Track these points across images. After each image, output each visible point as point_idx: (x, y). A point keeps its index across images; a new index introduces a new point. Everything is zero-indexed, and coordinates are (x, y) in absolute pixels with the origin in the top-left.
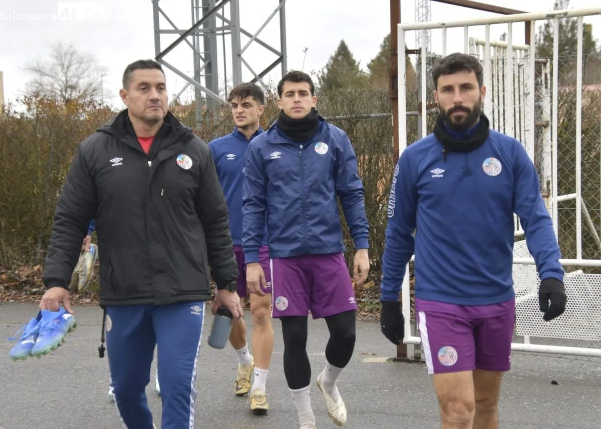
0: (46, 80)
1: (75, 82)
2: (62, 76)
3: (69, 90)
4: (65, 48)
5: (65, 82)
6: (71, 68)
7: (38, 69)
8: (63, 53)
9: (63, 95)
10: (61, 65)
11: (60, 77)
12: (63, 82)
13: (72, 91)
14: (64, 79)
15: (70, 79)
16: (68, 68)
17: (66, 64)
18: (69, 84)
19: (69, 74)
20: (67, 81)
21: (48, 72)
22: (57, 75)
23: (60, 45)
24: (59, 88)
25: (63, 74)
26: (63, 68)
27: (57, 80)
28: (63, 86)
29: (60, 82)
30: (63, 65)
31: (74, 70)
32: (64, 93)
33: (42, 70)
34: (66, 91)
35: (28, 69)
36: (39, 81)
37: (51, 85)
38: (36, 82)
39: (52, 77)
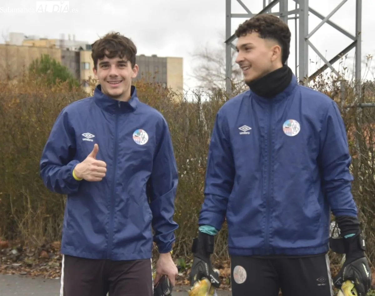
7: (206, 55)
21: (214, 57)
33: (209, 56)
35: (196, 55)
36: (206, 66)
37: (217, 70)
38: (204, 67)
39: (217, 62)
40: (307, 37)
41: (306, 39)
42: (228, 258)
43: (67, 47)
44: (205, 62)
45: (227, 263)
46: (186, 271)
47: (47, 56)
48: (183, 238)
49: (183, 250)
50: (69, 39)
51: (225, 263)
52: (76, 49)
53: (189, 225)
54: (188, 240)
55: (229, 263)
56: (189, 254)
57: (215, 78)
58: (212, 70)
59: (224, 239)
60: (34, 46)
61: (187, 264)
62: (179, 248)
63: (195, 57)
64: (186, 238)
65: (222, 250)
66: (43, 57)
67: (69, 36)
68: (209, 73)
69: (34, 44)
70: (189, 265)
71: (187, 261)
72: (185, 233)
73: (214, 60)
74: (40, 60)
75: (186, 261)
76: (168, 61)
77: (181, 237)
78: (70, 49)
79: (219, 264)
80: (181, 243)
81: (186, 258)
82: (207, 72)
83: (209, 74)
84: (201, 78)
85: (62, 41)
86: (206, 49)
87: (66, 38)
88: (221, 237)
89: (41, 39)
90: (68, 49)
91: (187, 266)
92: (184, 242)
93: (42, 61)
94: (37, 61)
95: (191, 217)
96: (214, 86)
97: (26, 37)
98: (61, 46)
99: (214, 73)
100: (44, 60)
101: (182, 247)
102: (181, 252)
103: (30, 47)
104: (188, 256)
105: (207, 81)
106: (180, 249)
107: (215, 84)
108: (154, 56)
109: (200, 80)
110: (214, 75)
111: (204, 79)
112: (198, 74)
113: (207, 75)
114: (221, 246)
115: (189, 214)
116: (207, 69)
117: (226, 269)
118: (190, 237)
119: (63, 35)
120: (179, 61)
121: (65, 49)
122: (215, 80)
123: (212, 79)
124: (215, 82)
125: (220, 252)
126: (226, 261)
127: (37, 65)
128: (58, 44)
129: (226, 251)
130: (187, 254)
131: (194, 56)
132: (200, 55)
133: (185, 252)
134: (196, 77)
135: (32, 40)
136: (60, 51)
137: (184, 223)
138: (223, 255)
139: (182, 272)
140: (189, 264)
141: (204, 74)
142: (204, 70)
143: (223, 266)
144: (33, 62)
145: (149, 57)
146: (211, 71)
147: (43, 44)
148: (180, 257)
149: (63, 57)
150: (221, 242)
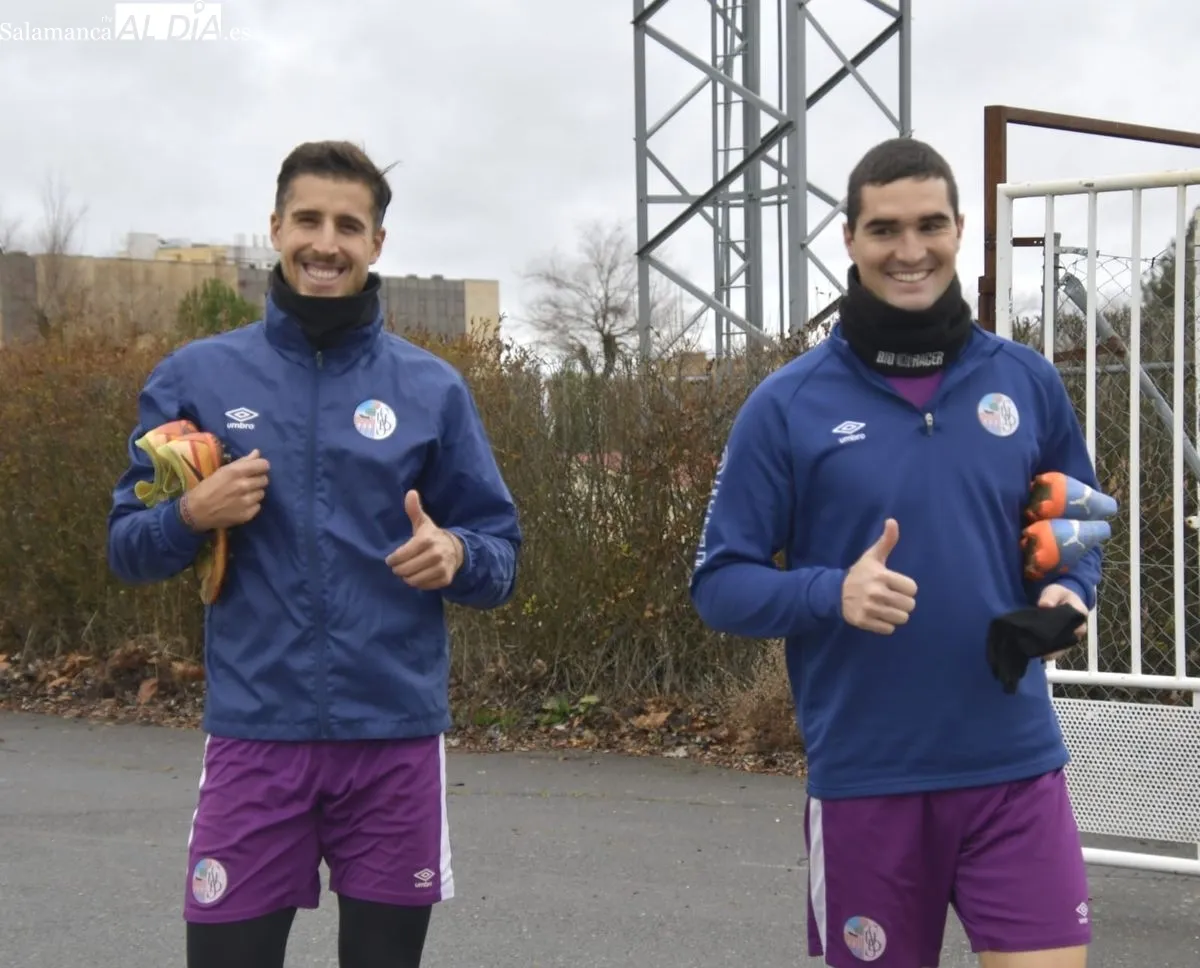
0: (568, 296)
1: (622, 301)
2: (598, 288)
3: (611, 317)
4: (608, 232)
5: (603, 301)
6: (615, 273)
7: (551, 274)
8: (603, 242)
9: (598, 325)
10: (596, 266)
11: (595, 291)
12: (600, 301)
13: (616, 318)
14: (601, 294)
15: (614, 294)
16: (610, 271)
17: (607, 263)
18: (612, 303)
19: (612, 285)
20: (607, 298)
21: (570, 280)
22: (588, 284)
23: (598, 228)
24: (592, 312)
25: (599, 284)
26: (600, 273)
27: (587, 296)
28: (598, 308)
29: (595, 301)
30: (602, 266)
31: (623, 276)
32: (600, 321)
33: (558, 276)
34: (605, 318)
35: (533, 275)
36: (553, 299)
37: (577, 307)
38: (549, 301)
39: (578, 289)
40: (805, 242)
41: (803, 246)
42: (655, 692)
43: (252, 262)
44: (548, 289)
45: (654, 703)
46: (572, 721)
47: (216, 283)
48: (563, 655)
49: (564, 679)
50: (255, 245)
51: (650, 703)
52: (269, 266)
53: (574, 629)
54: (573, 658)
55: (657, 702)
56: (575, 686)
57: (571, 324)
58: (566, 307)
59: (646, 657)
60: (178, 261)
61: (574, 707)
62: (555, 675)
63: (529, 280)
64: (570, 656)
65: (643, 677)
66: (209, 285)
67: (255, 238)
68: (560, 313)
69: (179, 256)
70: (577, 709)
71: (571, 702)
72: (567, 645)
73: (569, 286)
74: (200, 291)
75: (569, 700)
76: (468, 289)
77: (558, 653)
78: (257, 267)
79: (638, 706)
80: (558, 665)
81: (570, 694)
82: (555, 310)
83: (560, 316)
84: (544, 325)
85: (239, 249)
86: (552, 263)
87: (249, 243)
88: (641, 651)
89: (195, 246)
90: (252, 267)
91: (572, 711)
92: (567, 663)
93: (205, 294)
94: (195, 294)
95: (579, 613)
96: (571, 341)
97: (163, 242)
98: (238, 261)
99: (571, 312)
100: (209, 291)
101: (561, 672)
102: (560, 682)
103: (172, 262)
104: (574, 690)
105: (556, 331)
106: (558, 678)
107: (572, 338)
108: (437, 279)
109: (539, 328)
110: (571, 317)
111: (549, 326)
112: (536, 317)
113: (556, 317)
114: (640, 669)
115: (576, 606)
116: (556, 305)
117: (652, 714)
118: (576, 652)
119: (242, 237)
120: (491, 287)
121: (246, 266)
122: (572, 328)
123: (566, 326)
124: (571, 332)
125: (639, 681)
126: (650, 700)
127: (195, 300)
128: (231, 254)
129: (650, 679)
130: (572, 685)
131: (527, 276)
132: (540, 275)
133: (568, 681)
134: (532, 323)
135: (177, 247)
136: (235, 270)
137: (565, 625)
138: (645, 687)
139: (564, 723)
140: (577, 706)
141: (548, 316)
142: (548, 307)
143: (645, 708)
144: (188, 295)
145: (425, 281)
146: (564, 310)
147: (200, 255)
148: (558, 692)
149: (243, 284)
150: (641, 660)
